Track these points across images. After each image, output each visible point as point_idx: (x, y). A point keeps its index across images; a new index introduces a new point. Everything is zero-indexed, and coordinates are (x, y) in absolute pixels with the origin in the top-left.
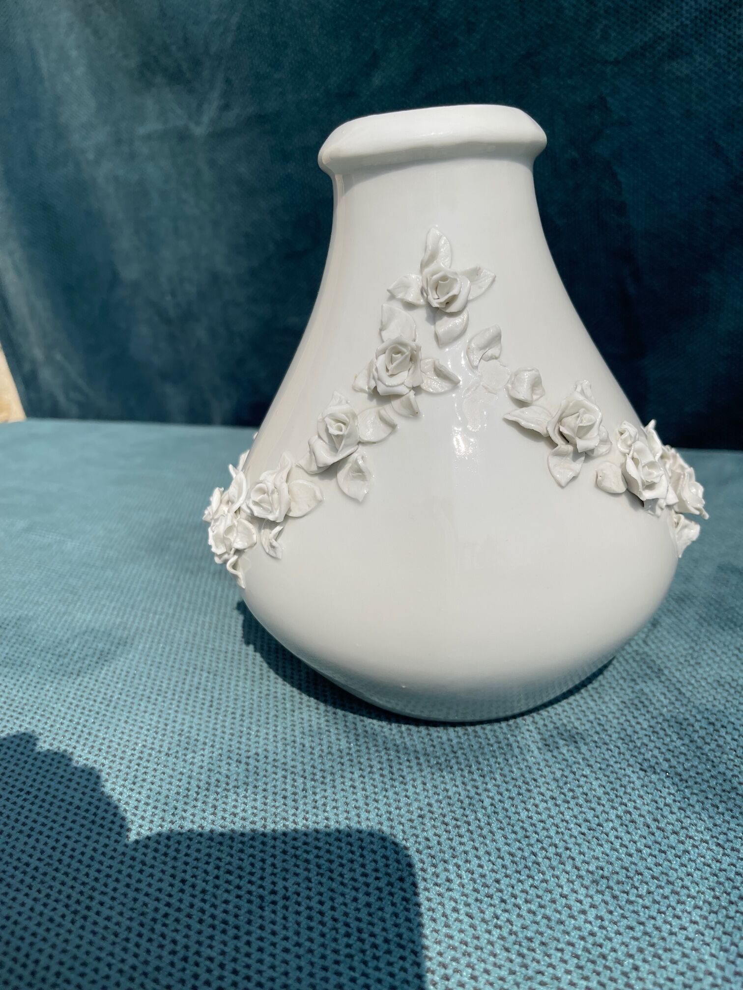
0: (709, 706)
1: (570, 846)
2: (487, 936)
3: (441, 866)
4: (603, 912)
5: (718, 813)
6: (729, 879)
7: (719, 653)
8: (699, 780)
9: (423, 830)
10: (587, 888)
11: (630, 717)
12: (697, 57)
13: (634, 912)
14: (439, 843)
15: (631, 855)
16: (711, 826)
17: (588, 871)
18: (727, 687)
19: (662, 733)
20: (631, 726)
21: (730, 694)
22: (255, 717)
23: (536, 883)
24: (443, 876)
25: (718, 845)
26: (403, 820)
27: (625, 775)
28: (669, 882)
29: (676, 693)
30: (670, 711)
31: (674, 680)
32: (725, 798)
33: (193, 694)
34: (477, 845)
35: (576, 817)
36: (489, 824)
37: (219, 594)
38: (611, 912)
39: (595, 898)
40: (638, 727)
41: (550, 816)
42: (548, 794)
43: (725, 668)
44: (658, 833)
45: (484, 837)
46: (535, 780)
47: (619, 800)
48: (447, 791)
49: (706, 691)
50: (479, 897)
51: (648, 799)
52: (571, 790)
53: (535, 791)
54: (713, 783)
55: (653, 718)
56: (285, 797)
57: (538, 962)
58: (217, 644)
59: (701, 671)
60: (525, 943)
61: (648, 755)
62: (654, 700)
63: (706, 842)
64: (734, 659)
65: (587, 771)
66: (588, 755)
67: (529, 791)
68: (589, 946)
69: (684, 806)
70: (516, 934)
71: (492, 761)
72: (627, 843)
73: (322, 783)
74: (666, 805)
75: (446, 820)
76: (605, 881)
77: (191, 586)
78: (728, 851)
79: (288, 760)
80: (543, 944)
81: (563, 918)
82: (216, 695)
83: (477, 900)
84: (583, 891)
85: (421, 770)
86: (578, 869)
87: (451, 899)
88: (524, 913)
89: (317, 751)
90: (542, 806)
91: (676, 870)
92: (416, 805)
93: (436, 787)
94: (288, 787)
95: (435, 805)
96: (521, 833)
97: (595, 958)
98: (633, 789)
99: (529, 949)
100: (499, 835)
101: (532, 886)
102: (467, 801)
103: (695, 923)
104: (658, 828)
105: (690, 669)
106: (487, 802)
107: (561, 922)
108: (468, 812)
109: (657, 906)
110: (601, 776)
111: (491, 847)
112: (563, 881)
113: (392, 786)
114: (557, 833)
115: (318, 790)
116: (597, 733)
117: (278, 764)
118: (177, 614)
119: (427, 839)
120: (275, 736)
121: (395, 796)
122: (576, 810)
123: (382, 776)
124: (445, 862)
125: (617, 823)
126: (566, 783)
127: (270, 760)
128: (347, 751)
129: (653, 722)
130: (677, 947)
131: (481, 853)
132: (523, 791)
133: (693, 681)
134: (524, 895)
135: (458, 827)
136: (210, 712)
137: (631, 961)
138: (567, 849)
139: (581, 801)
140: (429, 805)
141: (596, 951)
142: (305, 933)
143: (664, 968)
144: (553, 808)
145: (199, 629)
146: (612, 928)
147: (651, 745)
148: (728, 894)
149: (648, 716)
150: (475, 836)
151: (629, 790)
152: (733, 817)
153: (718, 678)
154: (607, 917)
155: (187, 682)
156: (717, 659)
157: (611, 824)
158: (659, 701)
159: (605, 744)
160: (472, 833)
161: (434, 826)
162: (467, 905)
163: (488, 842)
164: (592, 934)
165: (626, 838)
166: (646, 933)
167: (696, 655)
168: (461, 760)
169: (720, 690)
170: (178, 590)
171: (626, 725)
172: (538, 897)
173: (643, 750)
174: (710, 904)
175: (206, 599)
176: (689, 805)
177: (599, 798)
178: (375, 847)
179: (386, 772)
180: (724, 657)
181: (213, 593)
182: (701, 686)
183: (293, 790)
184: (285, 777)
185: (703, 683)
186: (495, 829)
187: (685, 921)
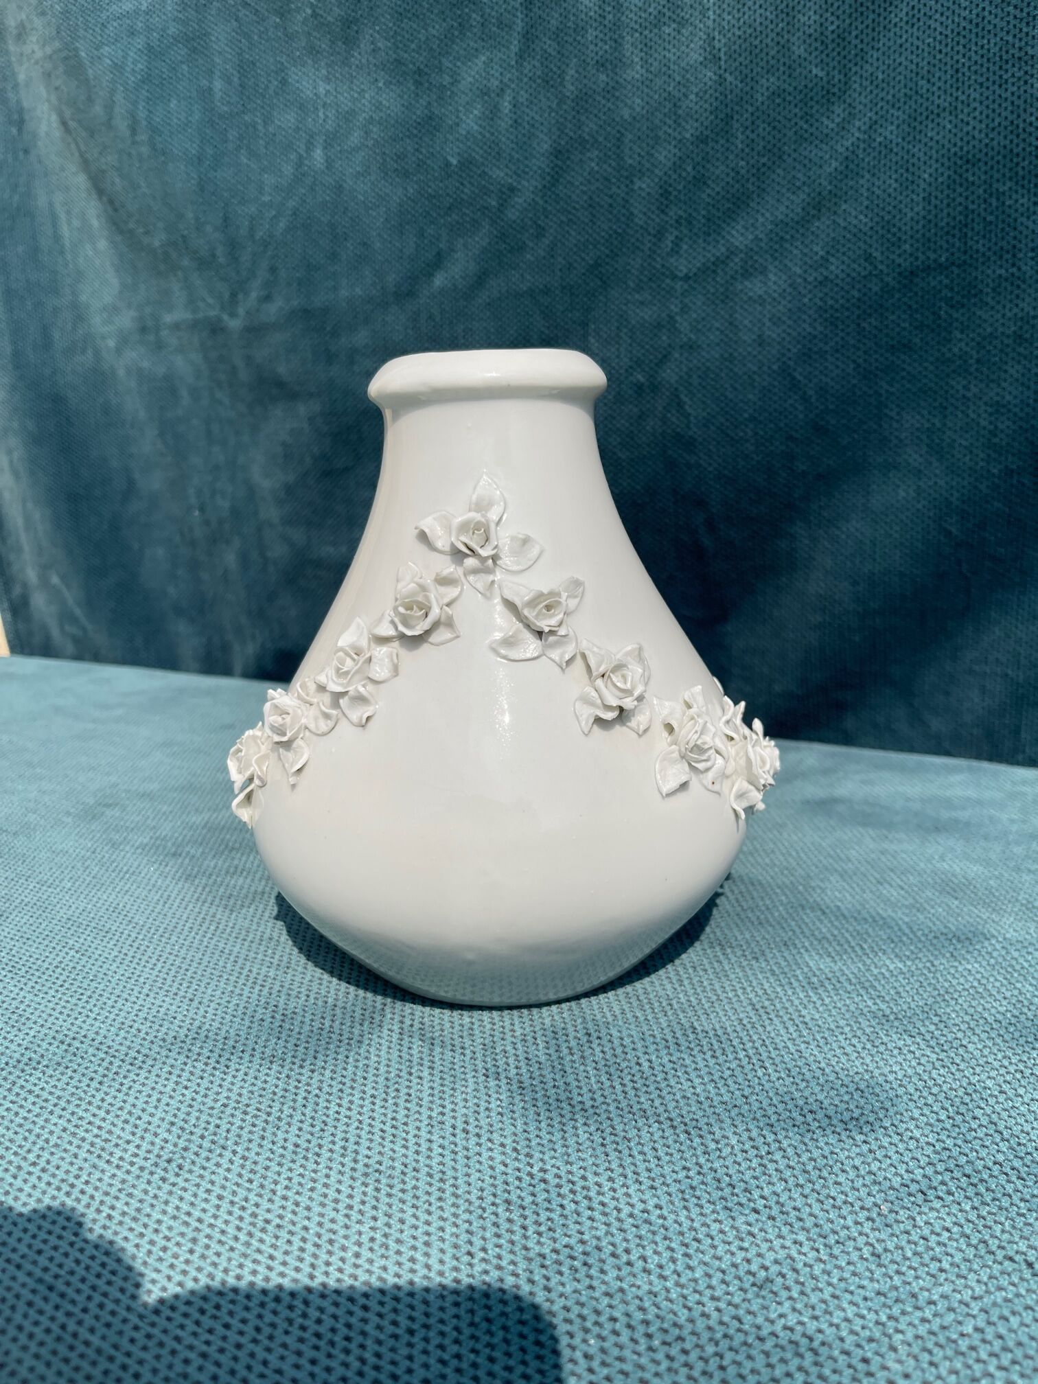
19: (530, 1041)
54: (551, 1092)
61: (501, 1062)
147: (511, 1053)
173: (499, 1057)
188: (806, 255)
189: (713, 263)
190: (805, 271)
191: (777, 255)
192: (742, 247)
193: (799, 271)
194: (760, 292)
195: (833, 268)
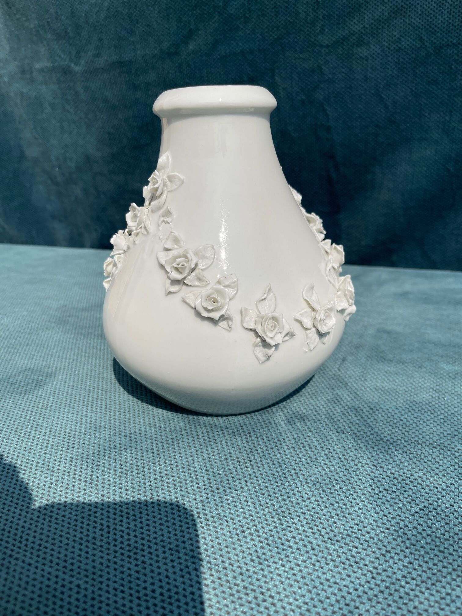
0: (371, 400)
1: (302, 469)
2: (262, 512)
3: (238, 482)
4: (318, 497)
5: (374, 451)
6: (379, 481)
7: (376, 374)
8: (365, 436)
9: (228, 465)
10: (310, 487)
11: (331, 407)
12: (372, 46)
13: (333, 497)
14: (236, 471)
15: (332, 472)
16: (370, 457)
17: (311, 480)
18: (380, 391)
19: (347, 414)
20: (331, 411)
21: (381, 394)
22: (132, 413)
23: (286, 487)
24: (239, 486)
25: (374, 465)
26: (217, 461)
27: (329, 435)
28: (350, 483)
29: (354, 394)
30: (351, 404)
31: (353, 388)
32: (377, 444)
33: (95, 402)
34: (256, 471)
35: (305, 456)
36: (261, 461)
37: (102, 348)
38: (322, 498)
39: (315, 492)
40: (335, 412)
41: (292, 456)
42: (291, 446)
43: (379, 381)
44: (345, 461)
45: (259, 467)
46: (284, 439)
47: (326, 447)
48: (239, 446)
49: (369, 393)
50: (258, 494)
51: (340, 446)
52: (302, 443)
53: (284, 444)
54: (371, 437)
55: (343, 407)
56: (153, 453)
57: (288, 522)
58: (105, 375)
59: (367, 383)
60: (281, 514)
61: (340, 425)
62: (343, 399)
63: (368, 464)
64: (384, 377)
65: (310, 434)
66: (310, 426)
67: (281, 444)
68: (313, 514)
69: (357, 448)
70: (276, 510)
71: (261, 430)
72: (330, 466)
73: (172, 445)
74: (349, 448)
75: (239, 460)
76: (319, 484)
77: (85, 343)
78: (379, 468)
79: (153, 434)
80: (290, 514)
81: (299, 502)
82: (108, 402)
83: (256, 496)
84: (308, 489)
85: (225, 436)
86: (306, 479)
87: (243, 496)
88: (280, 500)
89: (168, 429)
90: (287, 451)
91: (353, 478)
92: (223, 453)
93: (233, 444)
94: (154, 448)
95: (233, 453)
96: (277, 465)
97: (315, 519)
98: (333, 441)
99: (283, 516)
100: (266, 466)
101: (283, 488)
102: (249, 451)
103: (363, 501)
104: (345, 459)
105: (361, 383)
106: (260, 451)
107: (298, 504)
108: (250, 456)
109: (344, 494)
110: (317, 436)
111: (263, 471)
112: (299, 484)
113: (210, 445)
114: (296, 463)
115: (170, 449)
116: (315, 415)
117: (148, 436)
118: (79, 359)
119: (230, 470)
120: (144, 423)
121: (211, 450)
122: (305, 452)
123: (204, 440)
124: (240, 479)
125: (325, 457)
126: (299, 440)
127: (143, 435)
128: (185, 428)
129: (343, 409)
130: (354, 512)
131: (258, 474)
132: (278, 444)
133: (363, 388)
134: (280, 493)
135: (246, 463)
136: (106, 411)
137: (333, 519)
138: (300, 470)
139: (307, 448)
140: (230, 453)
141: (315, 516)
142: (170, 516)
143: (349, 522)
144: (293, 452)
145: (93, 367)
146: (323, 505)
147: (342, 420)
148: (379, 488)
149: (340, 406)
150: (254, 467)
151: (331, 442)
152: (381, 452)
153: (375, 387)
154: (321, 500)
155: (90, 396)
156: (375, 377)
157: (322, 458)
158: (346, 399)
159: (319, 420)
160: (252, 465)
161: (233, 463)
162: (252, 498)
163: (261, 469)
164: (314, 508)
165: (329, 464)
166: (339, 507)
167: (364, 375)
168: (245, 430)
169: (376, 392)
170: (77, 346)
171: (329, 411)
172: (287, 493)
173: (338, 423)
174: (370, 493)
175: (95, 350)
176: (360, 448)
177: (316, 446)
178: (203, 475)
179: (206, 438)
180: (378, 376)
181: (99, 347)
182: (367, 391)
183: (157, 449)
184: (152, 443)
185: (368, 389)
186: (264, 463)
187: (358, 500)
188: (390, 36)
189: (342, 39)
190: (389, 44)
191: (375, 36)
192: (357, 31)
193: (386, 44)
194: (366, 54)
195: (403, 43)
